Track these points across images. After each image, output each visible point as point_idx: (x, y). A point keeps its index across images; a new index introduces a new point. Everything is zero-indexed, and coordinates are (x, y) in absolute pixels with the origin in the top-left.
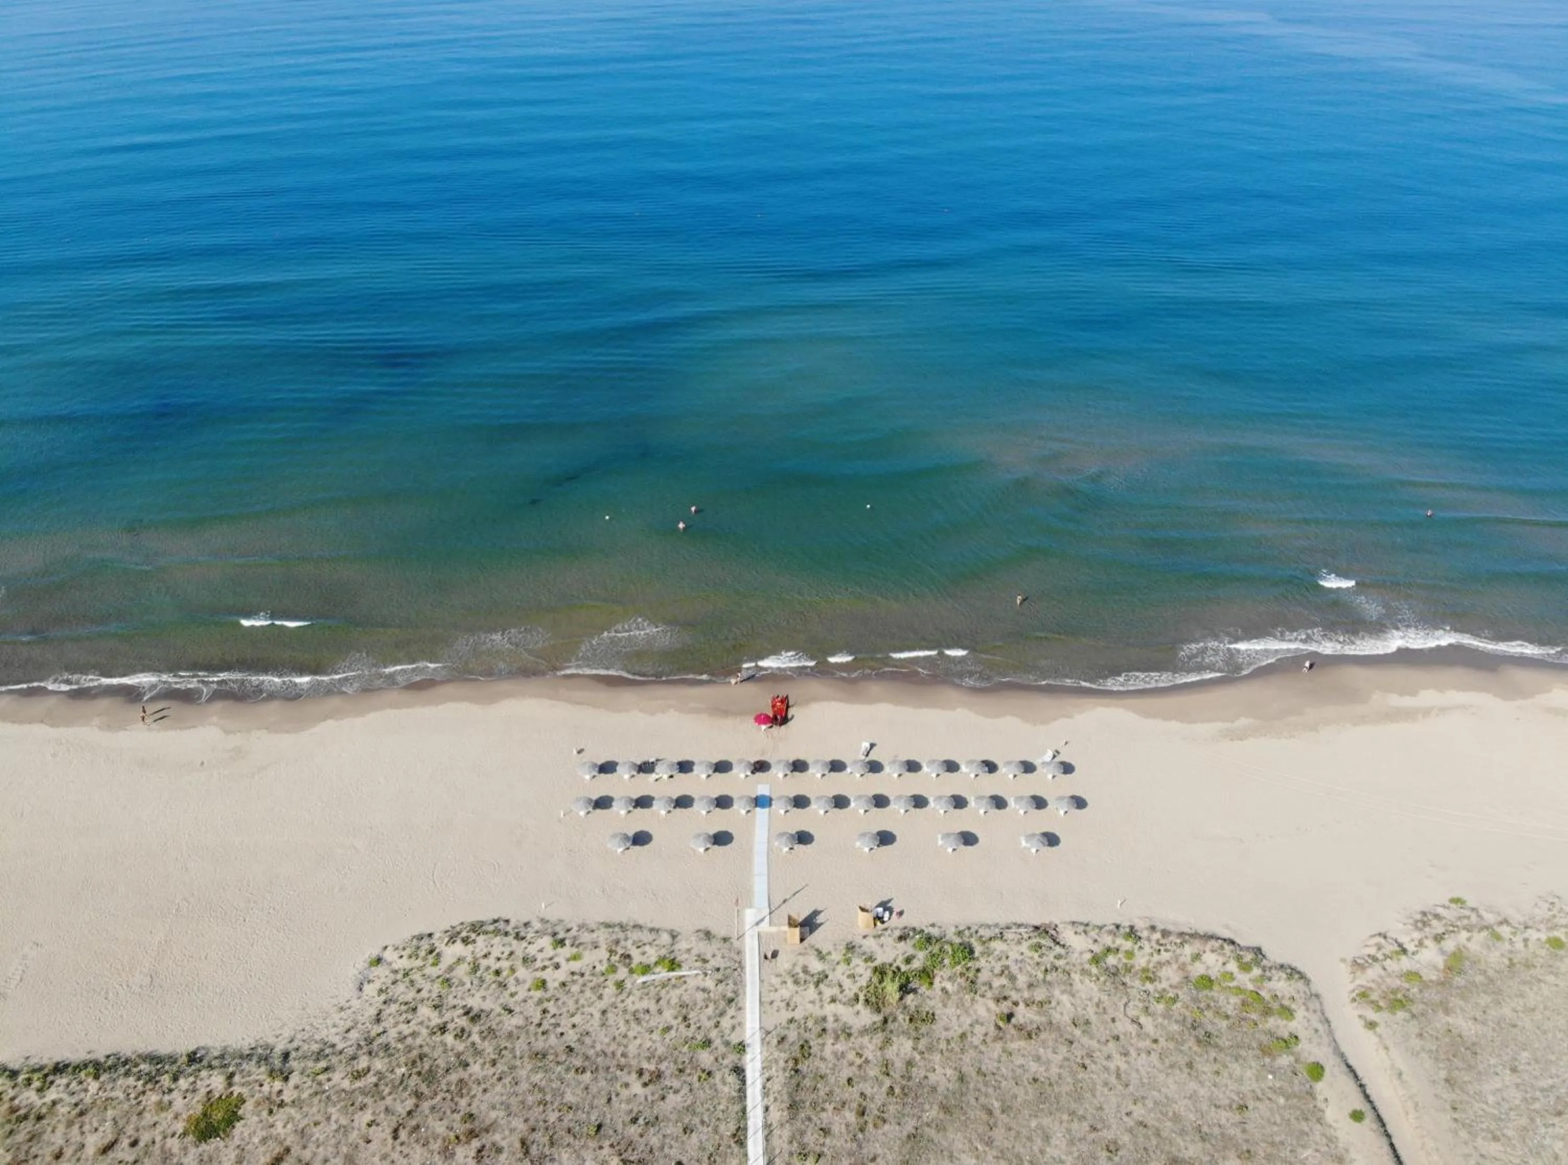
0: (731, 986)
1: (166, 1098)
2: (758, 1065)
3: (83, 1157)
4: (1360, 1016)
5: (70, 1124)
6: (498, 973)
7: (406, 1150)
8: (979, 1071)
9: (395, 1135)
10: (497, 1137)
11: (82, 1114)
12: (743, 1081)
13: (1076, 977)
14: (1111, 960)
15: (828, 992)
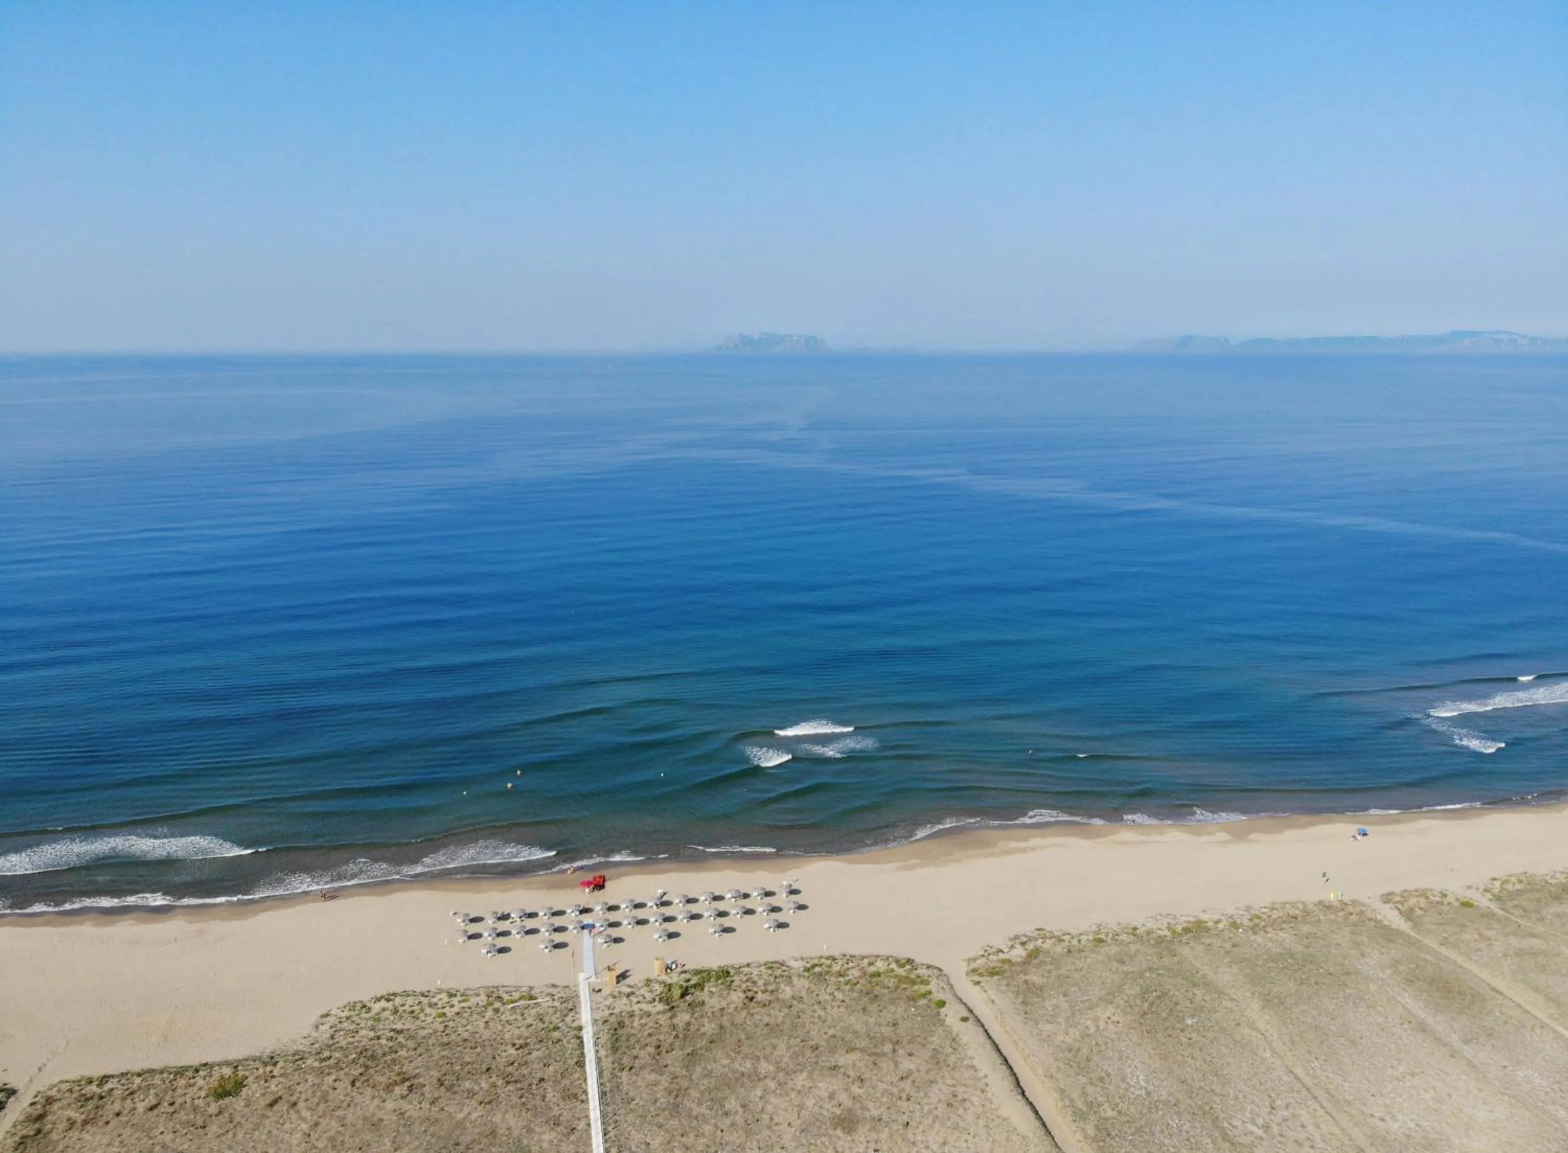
0: (571, 1003)
1: (192, 1081)
2: (591, 1034)
3: (136, 1114)
4: (971, 981)
5: (124, 1099)
6: (412, 1012)
7: (360, 1091)
8: (732, 1024)
9: (353, 1083)
10: (421, 1080)
11: (132, 1093)
12: (582, 1042)
13: (795, 979)
14: (817, 969)
15: (635, 1000)
